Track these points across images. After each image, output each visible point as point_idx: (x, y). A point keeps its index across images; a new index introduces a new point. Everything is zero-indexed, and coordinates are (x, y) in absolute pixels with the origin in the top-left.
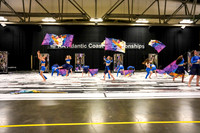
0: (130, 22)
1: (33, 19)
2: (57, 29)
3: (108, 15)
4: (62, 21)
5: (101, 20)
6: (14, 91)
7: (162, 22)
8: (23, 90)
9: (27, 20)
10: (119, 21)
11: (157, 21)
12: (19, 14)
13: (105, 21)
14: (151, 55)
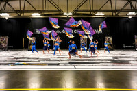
0: (91, 15)
1: (26, 14)
2: (41, 21)
3: (76, 10)
4: (45, 15)
5: (71, 14)
6: (11, 64)
7: (114, 14)
9: (22, 15)
10: (84, 14)
11: (110, 14)
12: (17, 11)
13: (74, 14)
14: (107, 38)
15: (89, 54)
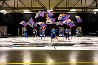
0: (67, 11)
1: (19, 11)
2: (30, 15)
3: (56, 8)
4: (33, 11)
5: (52, 10)
6: (10, 46)
7: (84, 10)
8: (14, 46)
9: (16, 11)
10: (61, 11)
11: (81, 10)
12: (12, 8)
13: (54, 11)
14: (78, 28)
15: (65, 39)
